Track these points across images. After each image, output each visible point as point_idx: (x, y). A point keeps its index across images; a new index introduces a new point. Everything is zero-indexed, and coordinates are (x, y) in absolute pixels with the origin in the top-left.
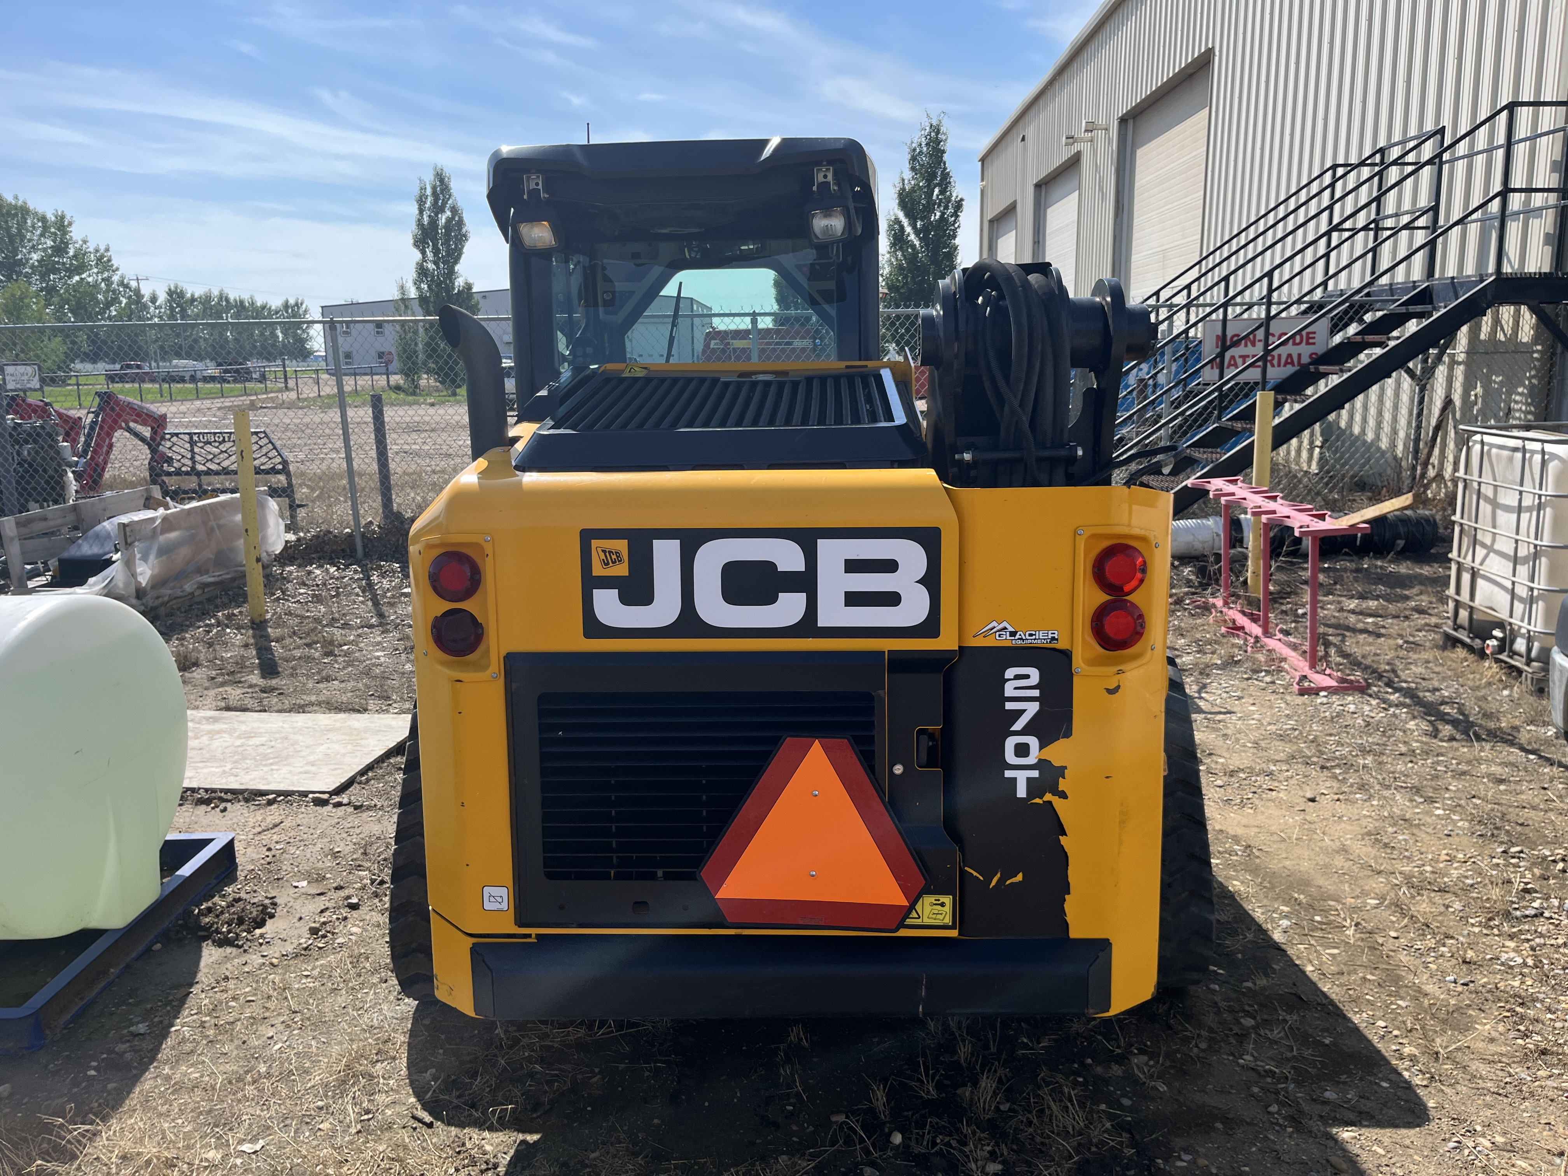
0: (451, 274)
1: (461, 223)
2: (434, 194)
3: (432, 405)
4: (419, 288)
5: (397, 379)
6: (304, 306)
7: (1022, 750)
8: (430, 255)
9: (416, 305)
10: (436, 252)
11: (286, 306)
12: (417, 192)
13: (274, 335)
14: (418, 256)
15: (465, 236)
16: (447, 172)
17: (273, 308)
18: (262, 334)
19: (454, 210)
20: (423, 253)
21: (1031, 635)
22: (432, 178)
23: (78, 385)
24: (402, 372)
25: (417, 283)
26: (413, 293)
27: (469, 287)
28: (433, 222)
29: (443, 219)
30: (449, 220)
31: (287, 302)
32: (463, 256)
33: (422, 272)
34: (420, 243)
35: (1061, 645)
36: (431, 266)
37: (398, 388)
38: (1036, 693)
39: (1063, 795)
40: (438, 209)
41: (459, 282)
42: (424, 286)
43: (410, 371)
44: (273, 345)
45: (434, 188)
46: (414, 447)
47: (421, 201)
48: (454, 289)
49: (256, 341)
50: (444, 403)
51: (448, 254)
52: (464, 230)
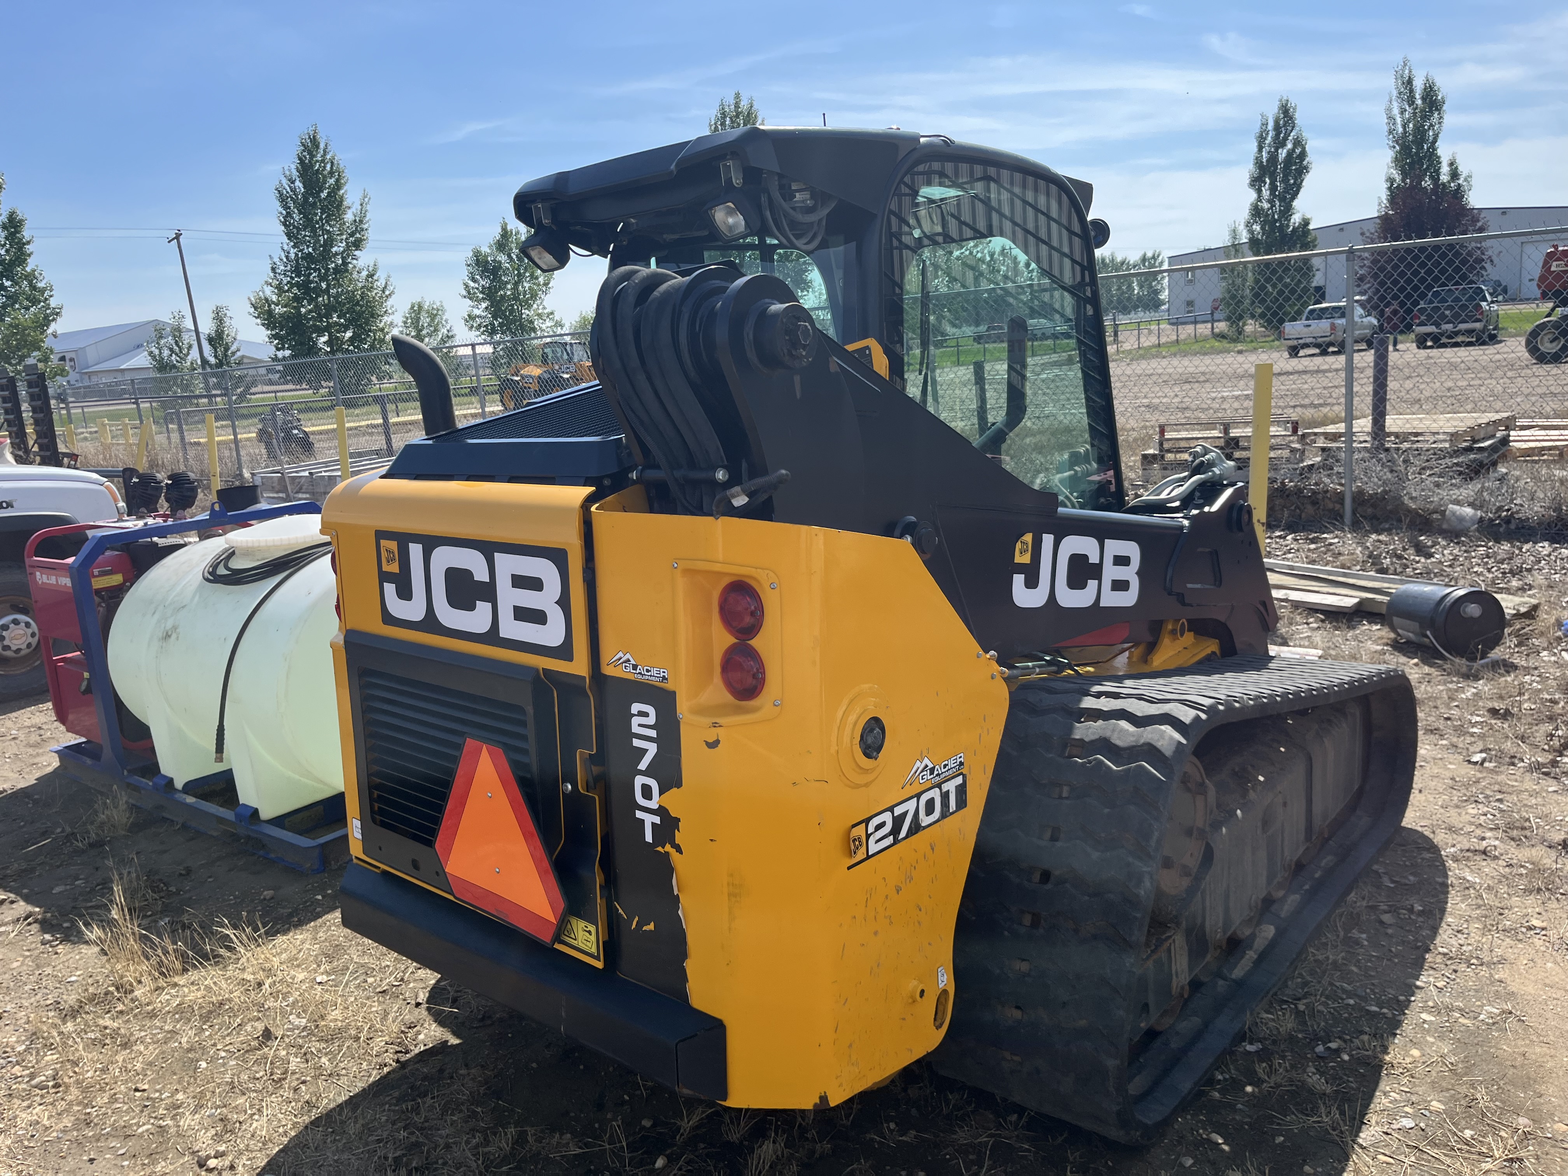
0: (1287, 211)
1: (1303, 155)
2: (1277, 128)
3: (1240, 352)
4: (1251, 232)
5: (1222, 326)
6: (1160, 258)
7: (647, 792)
8: (1266, 193)
9: (1246, 249)
10: (1273, 188)
11: (1144, 259)
12: (1257, 129)
13: (1130, 288)
14: (1253, 195)
15: (1306, 168)
16: (1293, 102)
17: (1131, 262)
18: (1119, 288)
19: (1298, 142)
20: (1259, 191)
21: (648, 671)
22: (1276, 110)
23: (958, 346)
24: (1228, 319)
25: (1248, 225)
26: (1244, 237)
27: (1306, 222)
28: (1273, 158)
29: (1283, 154)
30: (1290, 154)
31: (1145, 255)
32: (1302, 190)
33: (1256, 212)
34: (1256, 182)
35: (669, 686)
36: (1266, 205)
37: (1222, 336)
38: (653, 733)
39: (679, 850)
40: (1280, 143)
41: (1296, 219)
42: (1257, 228)
43: (1236, 318)
44: (1129, 299)
45: (1277, 122)
46: (1164, 400)
47: (1261, 140)
48: (1288, 226)
49: (1112, 296)
50: (1255, 349)
51: (1286, 191)
52: (1305, 163)
